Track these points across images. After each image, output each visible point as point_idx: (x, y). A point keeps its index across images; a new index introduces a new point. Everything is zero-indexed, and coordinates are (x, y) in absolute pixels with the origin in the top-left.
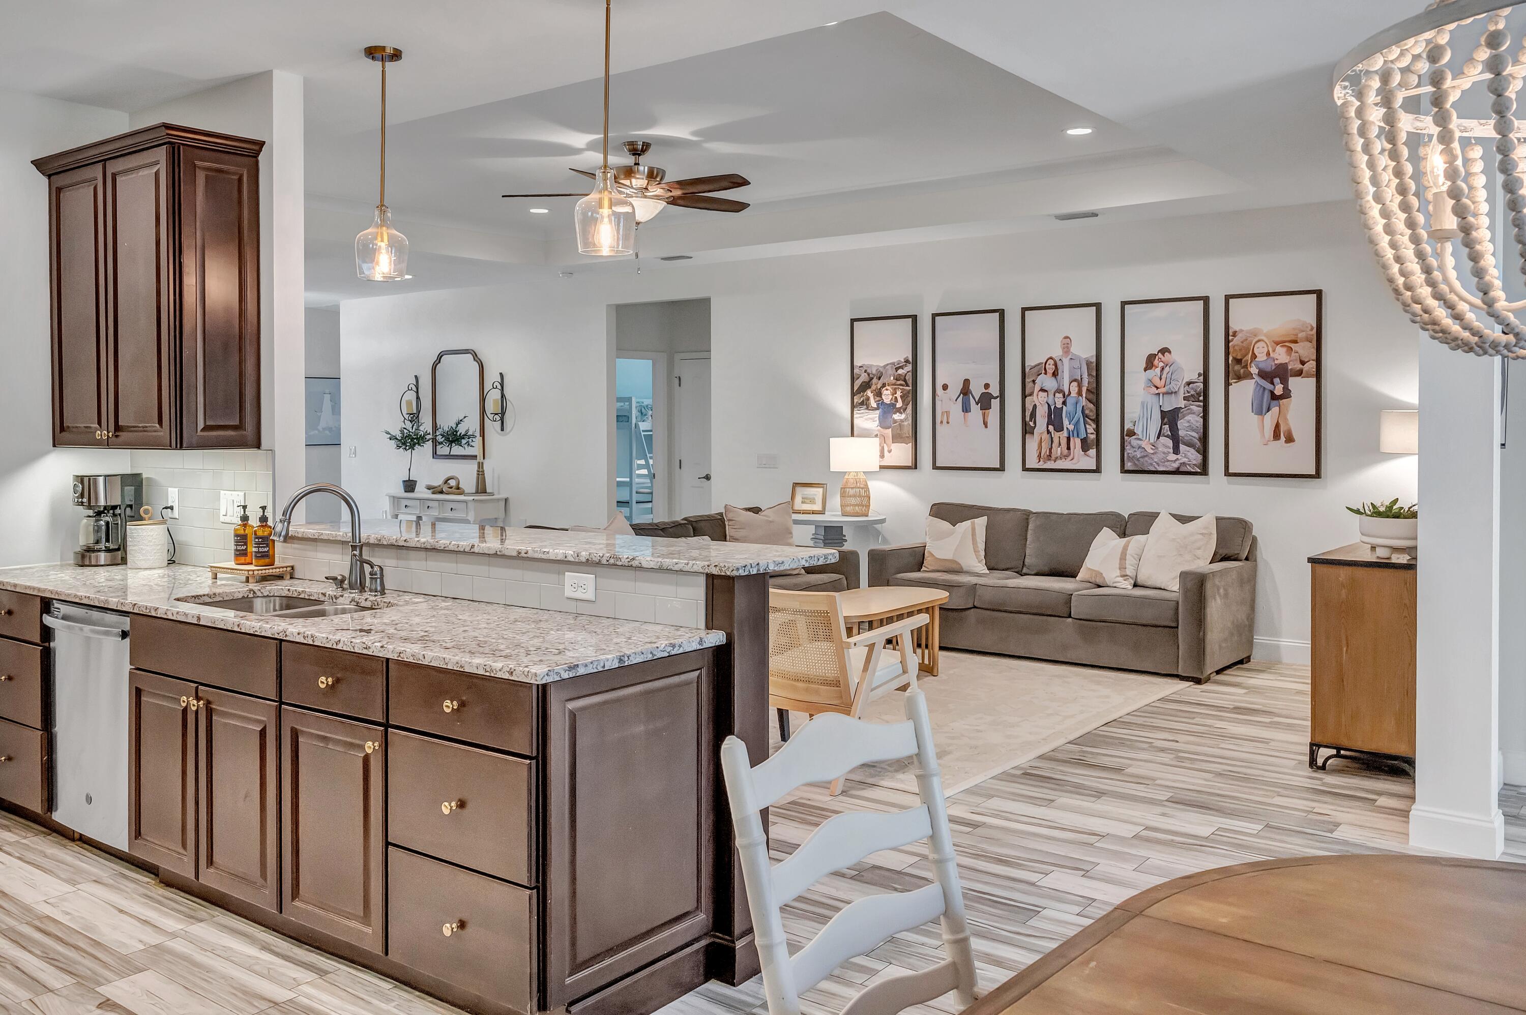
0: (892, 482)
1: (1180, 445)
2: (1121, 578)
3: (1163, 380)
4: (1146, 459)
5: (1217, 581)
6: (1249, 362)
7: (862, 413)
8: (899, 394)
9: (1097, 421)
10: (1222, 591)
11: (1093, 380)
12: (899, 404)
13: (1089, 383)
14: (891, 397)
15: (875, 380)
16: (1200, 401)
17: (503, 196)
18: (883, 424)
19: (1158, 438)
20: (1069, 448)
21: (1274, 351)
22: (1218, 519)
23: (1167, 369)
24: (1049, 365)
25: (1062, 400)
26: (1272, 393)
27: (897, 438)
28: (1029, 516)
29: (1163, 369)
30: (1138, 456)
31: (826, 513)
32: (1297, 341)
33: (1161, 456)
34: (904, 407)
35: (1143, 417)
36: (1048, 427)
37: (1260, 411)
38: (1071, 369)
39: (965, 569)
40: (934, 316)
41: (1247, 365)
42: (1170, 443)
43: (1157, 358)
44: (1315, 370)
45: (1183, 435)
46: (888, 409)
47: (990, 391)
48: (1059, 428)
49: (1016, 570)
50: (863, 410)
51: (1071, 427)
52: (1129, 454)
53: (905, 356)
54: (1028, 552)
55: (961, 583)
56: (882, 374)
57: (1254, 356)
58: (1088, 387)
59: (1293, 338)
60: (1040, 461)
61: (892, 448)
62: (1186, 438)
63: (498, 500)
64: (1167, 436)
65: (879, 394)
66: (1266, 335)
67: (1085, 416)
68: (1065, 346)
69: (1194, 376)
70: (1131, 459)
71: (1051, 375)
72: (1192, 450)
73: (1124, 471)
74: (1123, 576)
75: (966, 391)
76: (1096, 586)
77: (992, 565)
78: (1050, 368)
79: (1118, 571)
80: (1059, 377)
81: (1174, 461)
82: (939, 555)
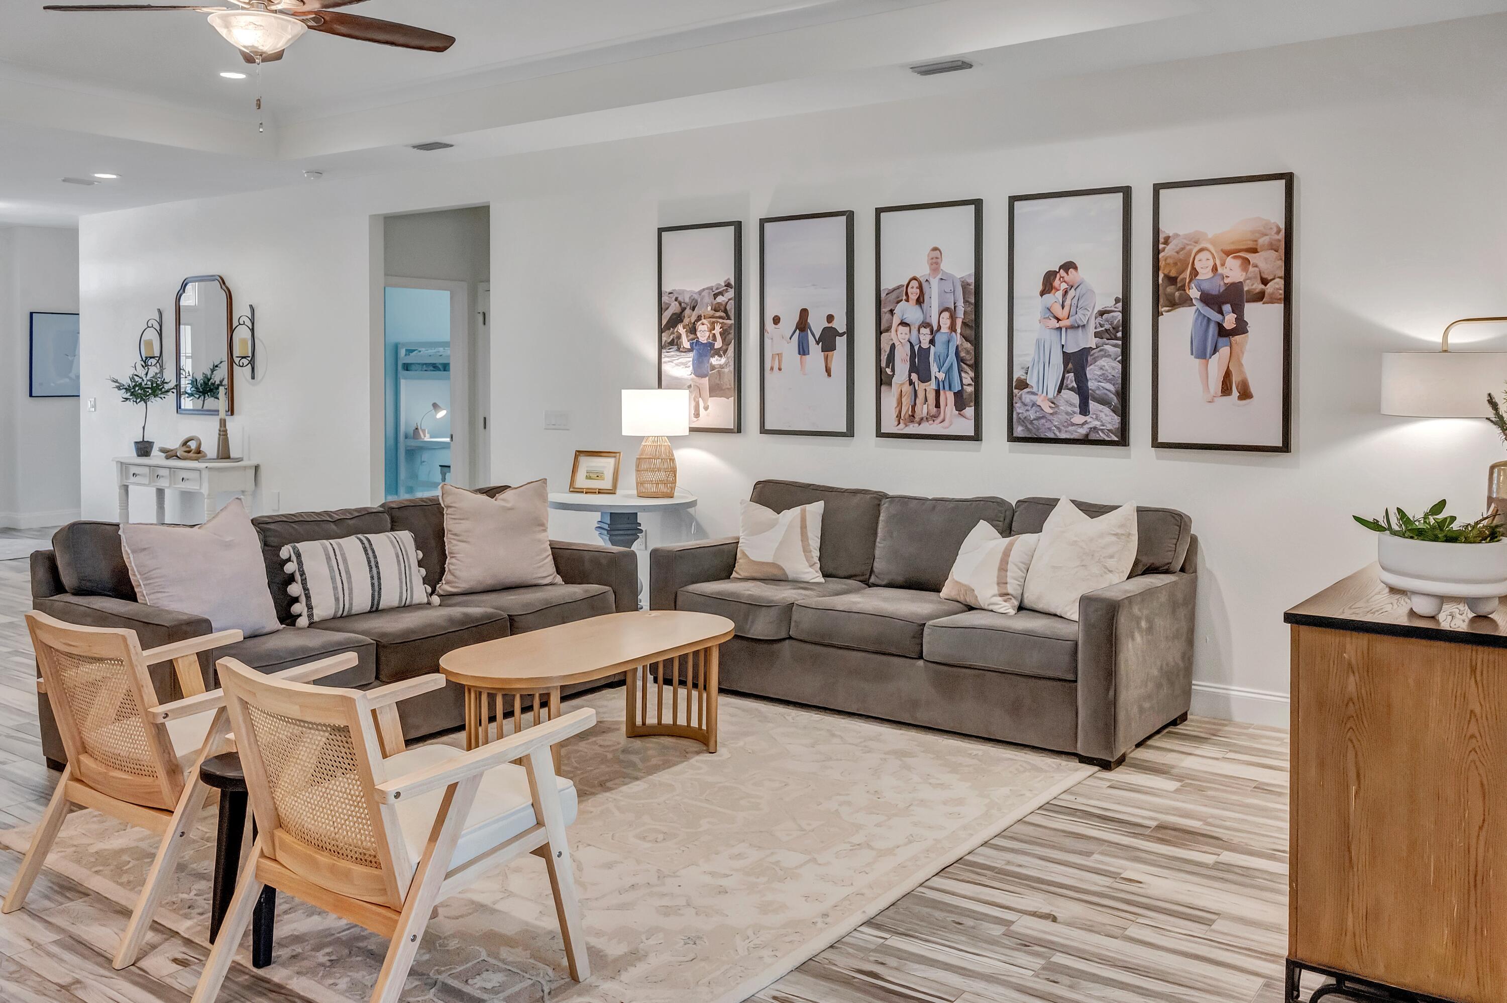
0: (708, 450)
1: (1090, 402)
2: (1000, 598)
3: (1067, 308)
4: (1043, 421)
5: (1136, 610)
6: (1187, 281)
7: (672, 356)
8: (718, 330)
9: (977, 367)
10: (1143, 624)
11: (971, 309)
12: (718, 344)
13: (965, 313)
14: (707, 334)
15: (688, 312)
16: (1117, 339)
17: (45, 8)
18: (699, 371)
19: (1059, 391)
20: (938, 405)
21: (1223, 265)
22: (1141, 511)
23: (1072, 293)
24: (912, 288)
25: (929, 337)
26: (1220, 326)
27: (716, 390)
28: (880, 501)
29: (1066, 293)
30: (1032, 417)
31: (618, 491)
32: (1256, 249)
33: (1064, 417)
34: (724, 347)
35: (1039, 362)
36: (910, 376)
37: (1203, 352)
38: (943, 293)
39: (791, 576)
40: (763, 222)
41: (1184, 286)
42: (1075, 399)
43: (1058, 276)
44: (1282, 292)
45: (1093, 388)
46: (704, 351)
47: (834, 325)
48: (925, 377)
49: (861, 578)
50: (673, 352)
51: (941, 376)
52: (1019, 414)
53: (726, 279)
54: (877, 553)
55: (772, 601)
56: (697, 302)
57: (1195, 273)
58: (963, 319)
59: (1251, 245)
60: (899, 423)
61: (709, 404)
62: (1097, 392)
63: (245, 468)
64: (1072, 389)
65: (693, 330)
66: (1213, 242)
67: (960, 360)
68: (934, 260)
69: (1109, 303)
70: (1023, 421)
71: (915, 301)
72: (1106, 410)
73: (1012, 438)
74: (1002, 595)
75: (803, 325)
76: (966, 608)
77: (831, 571)
78: (914, 293)
79: (996, 587)
80: (925, 306)
81: (1080, 425)
82: (755, 556)
